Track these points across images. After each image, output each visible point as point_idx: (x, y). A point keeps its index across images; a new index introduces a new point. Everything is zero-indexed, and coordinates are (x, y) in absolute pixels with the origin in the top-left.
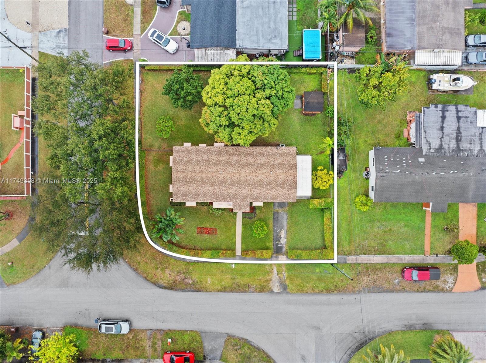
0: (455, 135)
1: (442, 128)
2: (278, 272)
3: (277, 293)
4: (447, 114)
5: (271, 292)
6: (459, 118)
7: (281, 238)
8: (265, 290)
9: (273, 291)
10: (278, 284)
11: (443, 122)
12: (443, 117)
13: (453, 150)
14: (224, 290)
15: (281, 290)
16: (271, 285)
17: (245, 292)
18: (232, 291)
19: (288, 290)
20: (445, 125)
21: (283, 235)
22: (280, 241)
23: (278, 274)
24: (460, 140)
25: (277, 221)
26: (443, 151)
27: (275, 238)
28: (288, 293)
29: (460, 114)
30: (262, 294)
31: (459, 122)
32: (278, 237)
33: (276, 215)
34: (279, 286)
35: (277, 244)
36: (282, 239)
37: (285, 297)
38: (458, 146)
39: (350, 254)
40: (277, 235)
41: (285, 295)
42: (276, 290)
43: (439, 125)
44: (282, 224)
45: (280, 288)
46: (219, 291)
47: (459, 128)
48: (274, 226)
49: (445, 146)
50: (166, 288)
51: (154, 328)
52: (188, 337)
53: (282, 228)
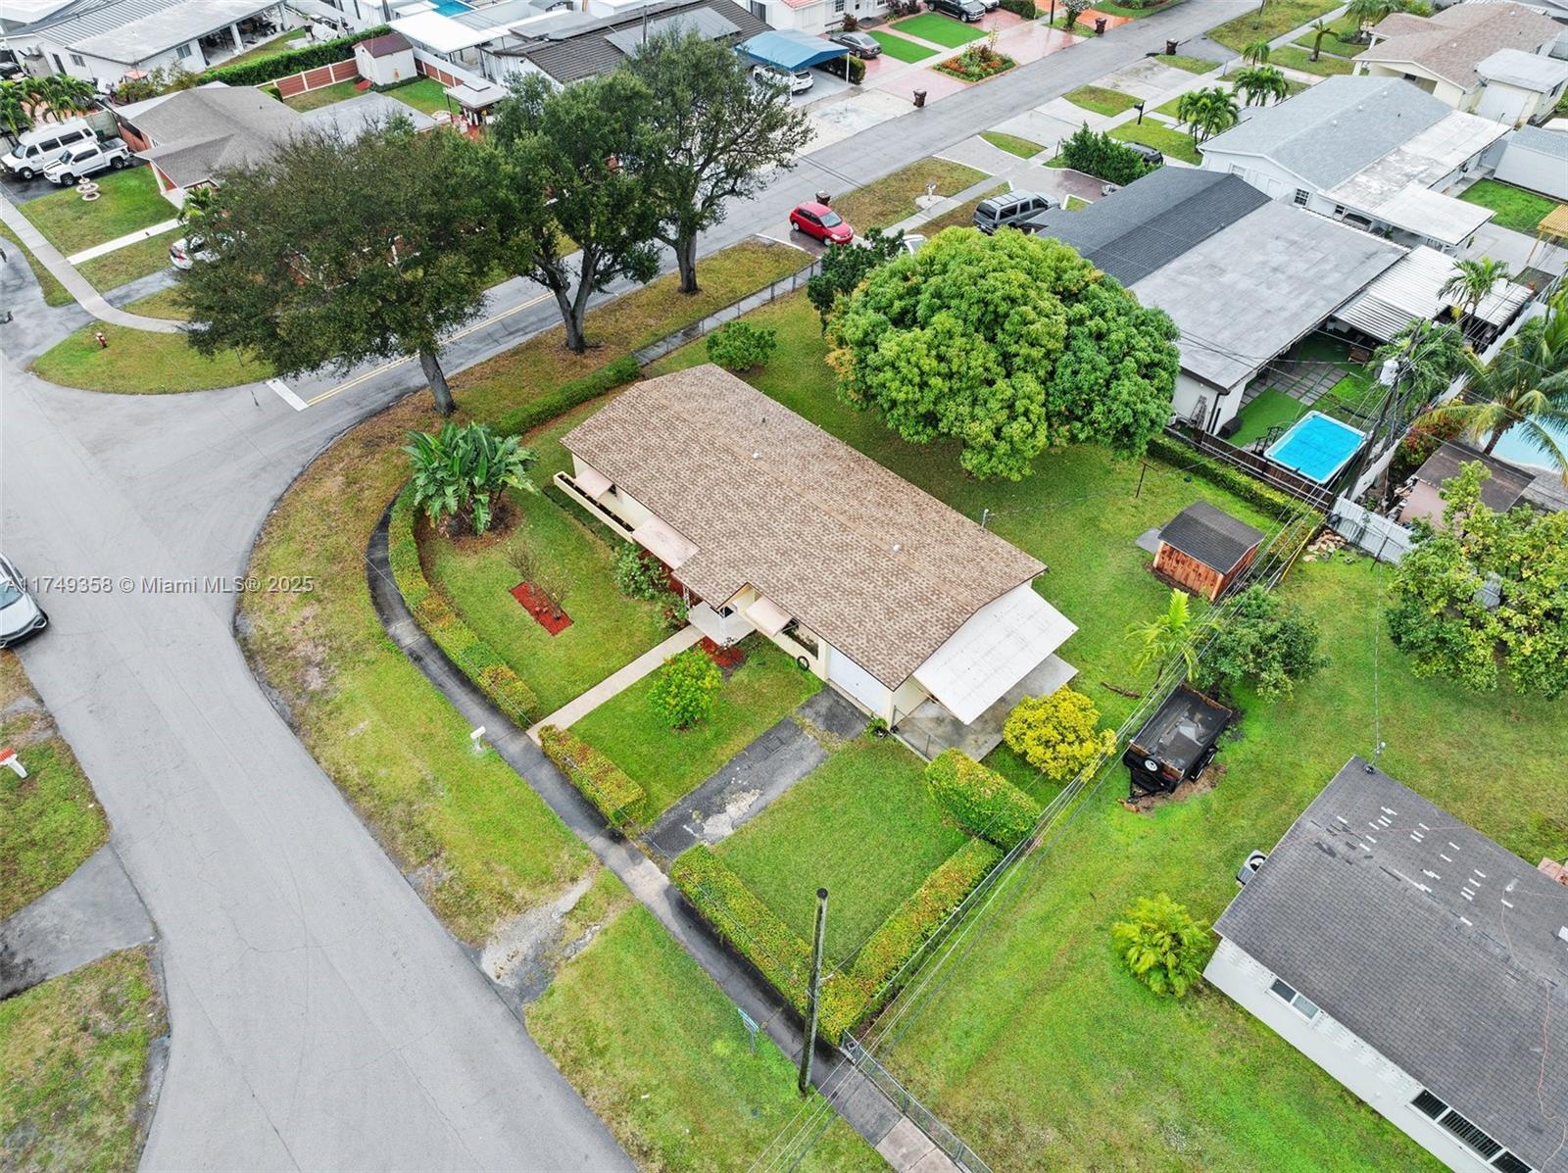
2: (581, 904)
3: (484, 975)
5: (472, 949)
7: (721, 810)
8: (463, 920)
9: (478, 957)
10: (525, 947)
14: (353, 790)
15: (509, 983)
16: (500, 927)
17: (398, 859)
19: (530, 1007)
21: (738, 808)
22: (706, 816)
23: (570, 914)
25: (769, 752)
27: (705, 792)
28: (517, 1016)
30: (435, 921)
32: (717, 800)
33: (785, 734)
34: (521, 957)
35: (686, 819)
36: (723, 817)
37: (491, 1017)
39: (922, 1119)
40: (720, 791)
41: (499, 1010)
42: (492, 960)
44: (773, 773)
45: (513, 973)
48: (740, 757)
50: (243, 643)
51: (53, 703)
52: (61, 818)
53: (763, 786)
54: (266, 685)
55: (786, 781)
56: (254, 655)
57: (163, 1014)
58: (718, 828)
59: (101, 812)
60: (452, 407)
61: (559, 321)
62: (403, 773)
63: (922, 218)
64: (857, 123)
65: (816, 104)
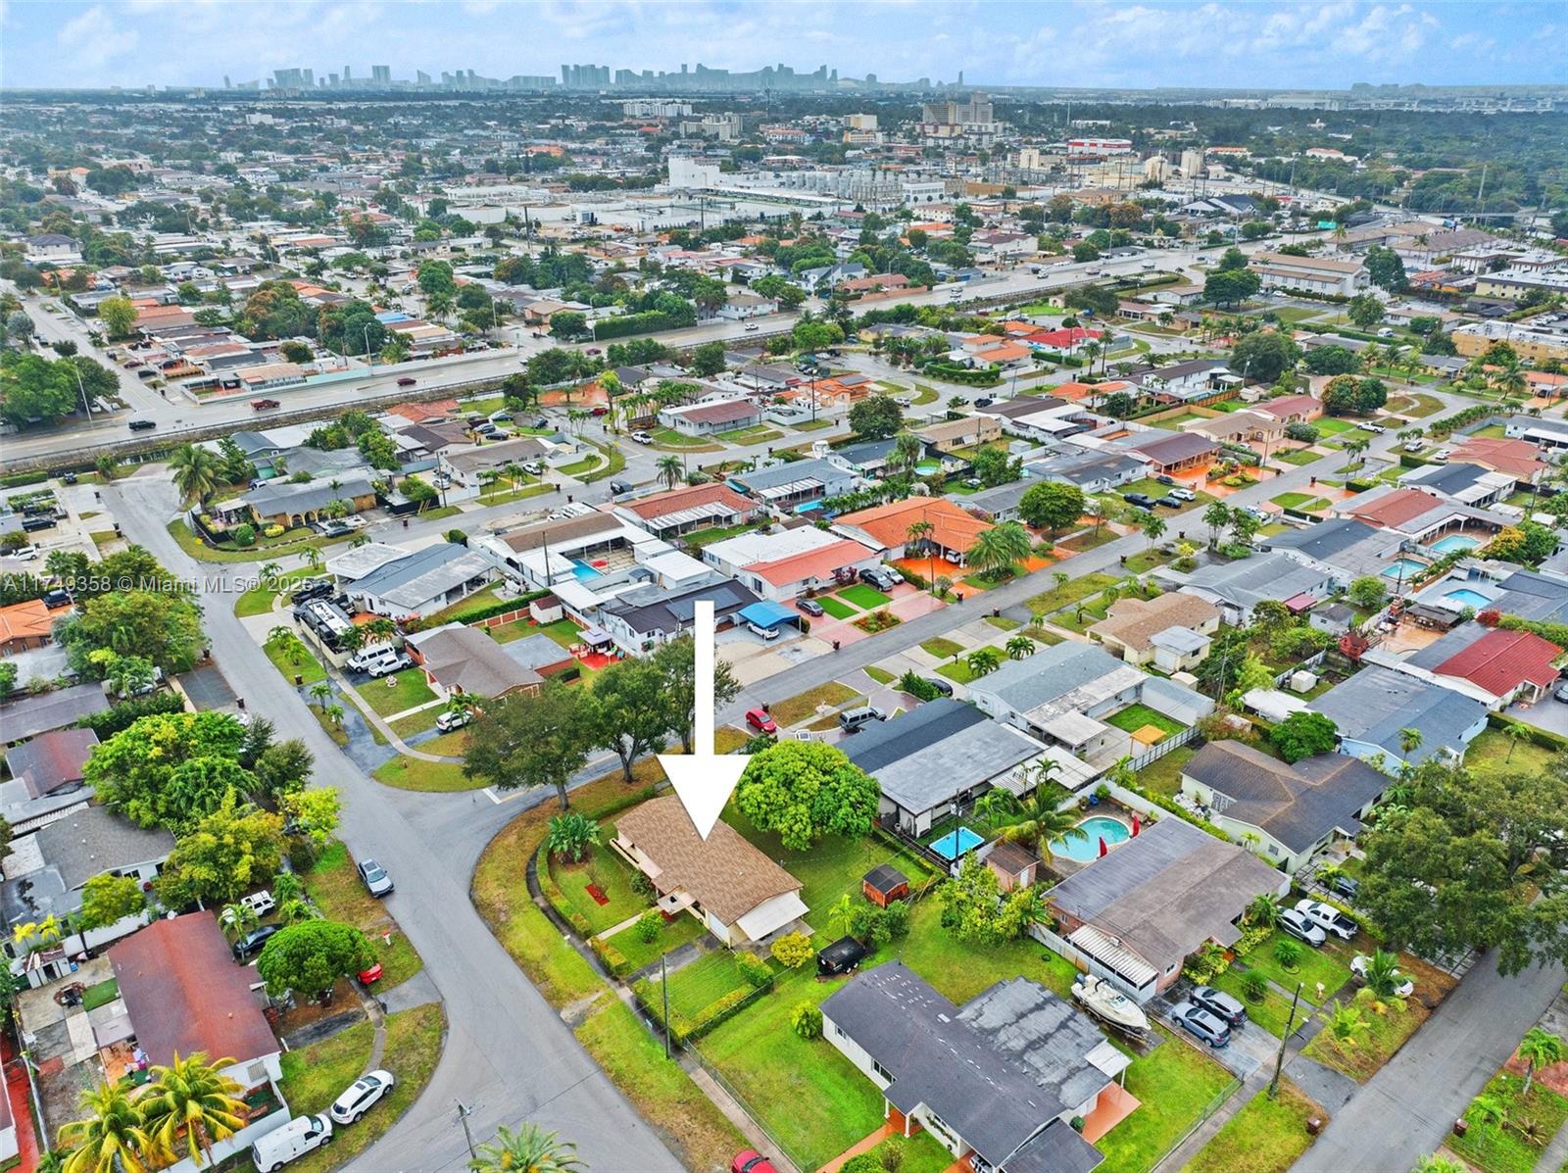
0: (1034, 1037)
1: (1022, 1016)
2: (599, 999)
3: (561, 1018)
4: (1049, 1008)
5: (557, 1010)
6: (1063, 1025)
7: (657, 972)
8: (555, 1001)
9: (560, 1013)
10: (577, 1011)
11: (1031, 1011)
12: (1039, 1007)
13: (1008, 1049)
15: (569, 1021)
16: (569, 1004)
17: (533, 981)
18: (522, 967)
19: (576, 1029)
20: (1031, 1016)
21: (664, 971)
22: (651, 973)
23: (595, 1002)
24: (1034, 1050)
25: (681, 953)
26: (991, 1038)
27: (652, 965)
28: (571, 1031)
29: (1071, 1024)
30: (545, 1001)
31: (1058, 1030)
32: (656, 968)
33: (688, 947)
34: (575, 1014)
35: (643, 974)
36: (657, 974)
37: (563, 1032)
38: (1024, 1051)
39: (707, 1068)
40: (658, 965)
41: (564, 1028)
42: (565, 1014)
43: (1023, 1009)
44: (681, 960)
45: (571, 1018)
46: (512, 954)
47: (1048, 1037)
48: (669, 954)
49: (1002, 1036)
50: (474, 902)
51: (397, 920)
52: (405, 960)
53: (676, 965)
54: (483, 918)
55: (684, 965)
56: (478, 906)
57: (446, 1022)
58: (655, 978)
59: (420, 959)
60: (567, 806)
61: (621, 767)
62: (535, 952)
63: (816, 718)
64: (799, 658)
65: (779, 646)
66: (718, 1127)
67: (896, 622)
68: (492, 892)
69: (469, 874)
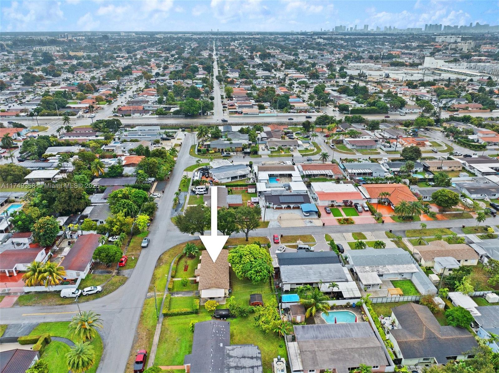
0: (239, 365)
1: (244, 357)
3: (147, 294)
4: (255, 360)
5: (149, 292)
6: (252, 367)
7: (178, 295)
10: (151, 295)
11: (248, 357)
12: (252, 358)
13: (229, 364)
14: (154, 275)
15: (148, 296)
16: (152, 292)
17: (151, 282)
18: (152, 278)
19: (147, 299)
20: (246, 359)
21: (180, 295)
23: (157, 295)
24: (236, 369)
25: (188, 292)
26: (228, 358)
28: (145, 299)
29: (255, 368)
30: (148, 289)
31: (249, 367)
33: (191, 292)
35: (175, 293)
37: (144, 297)
38: (232, 367)
39: (162, 325)
40: (180, 293)
42: (149, 294)
43: (246, 355)
44: (186, 294)
46: (153, 274)
47: (245, 368)
48: (185, 291)
49: (231, 359)
50: (160, 257)
51: (141, 254)
52: (132, 264)
53: (184, 295)
54: (157, 262)
56: (160, 259)
57: (125, 283)
58: (176, 296)
59: (135, 266)
63: (294, 244)
64: (309, 224)
65: (306, 219)
66: (149, 341)
67: (352, 223)
68: (166, 257)
69: (166, 250)
